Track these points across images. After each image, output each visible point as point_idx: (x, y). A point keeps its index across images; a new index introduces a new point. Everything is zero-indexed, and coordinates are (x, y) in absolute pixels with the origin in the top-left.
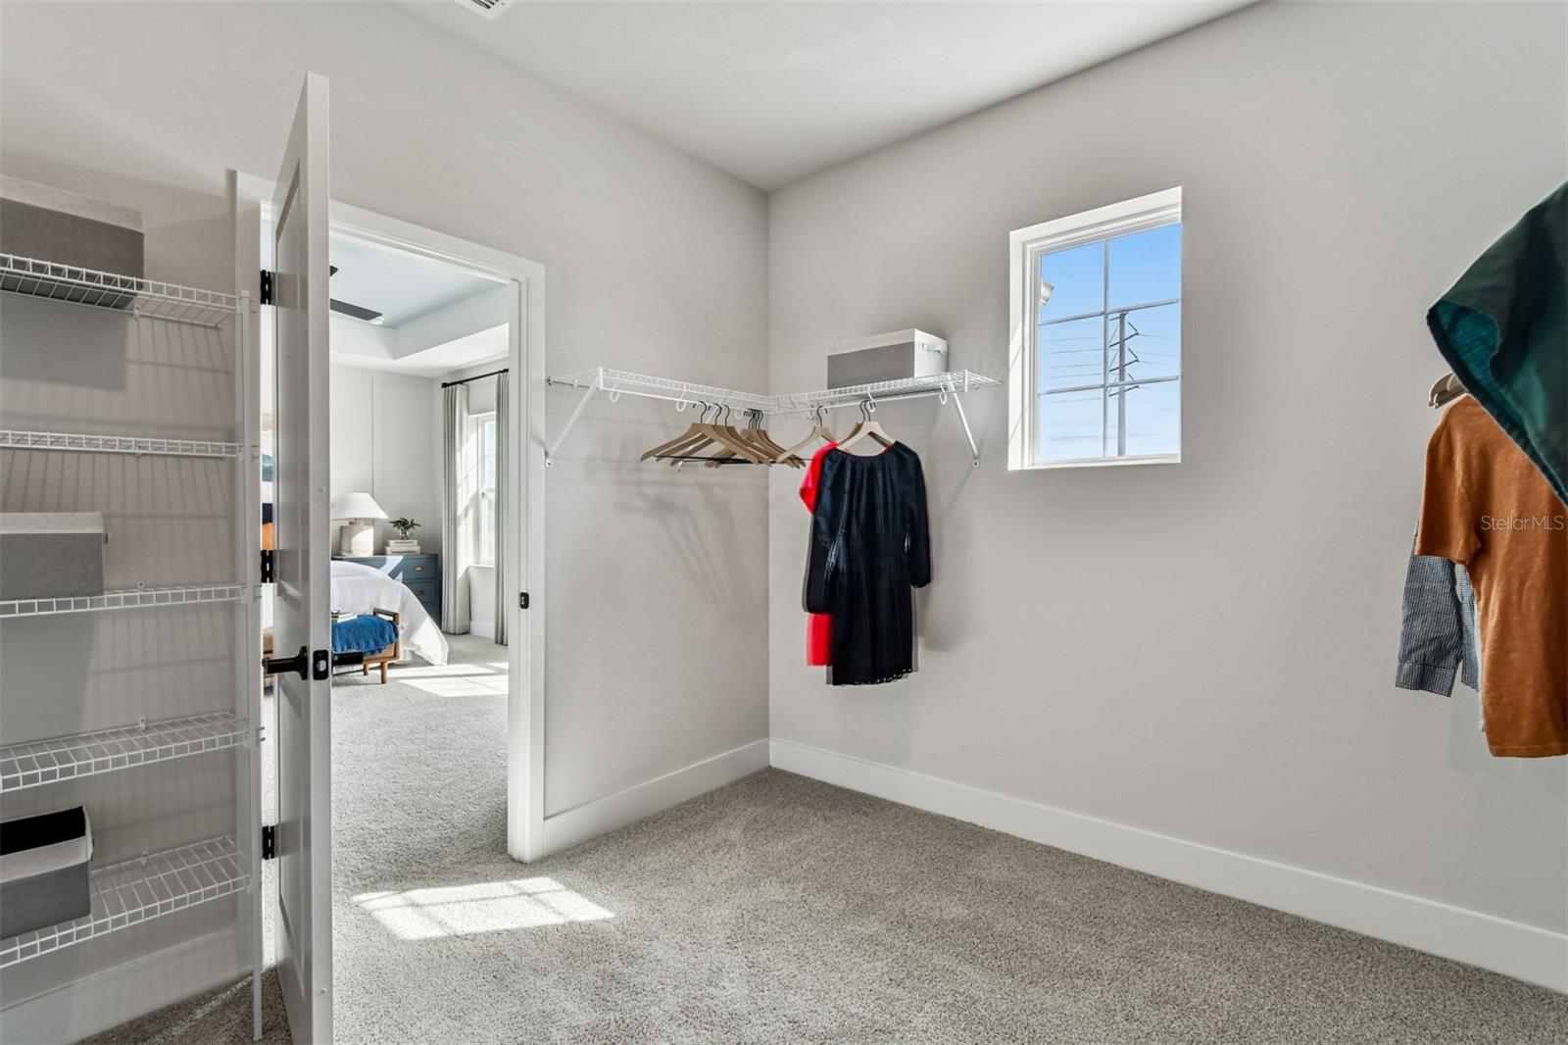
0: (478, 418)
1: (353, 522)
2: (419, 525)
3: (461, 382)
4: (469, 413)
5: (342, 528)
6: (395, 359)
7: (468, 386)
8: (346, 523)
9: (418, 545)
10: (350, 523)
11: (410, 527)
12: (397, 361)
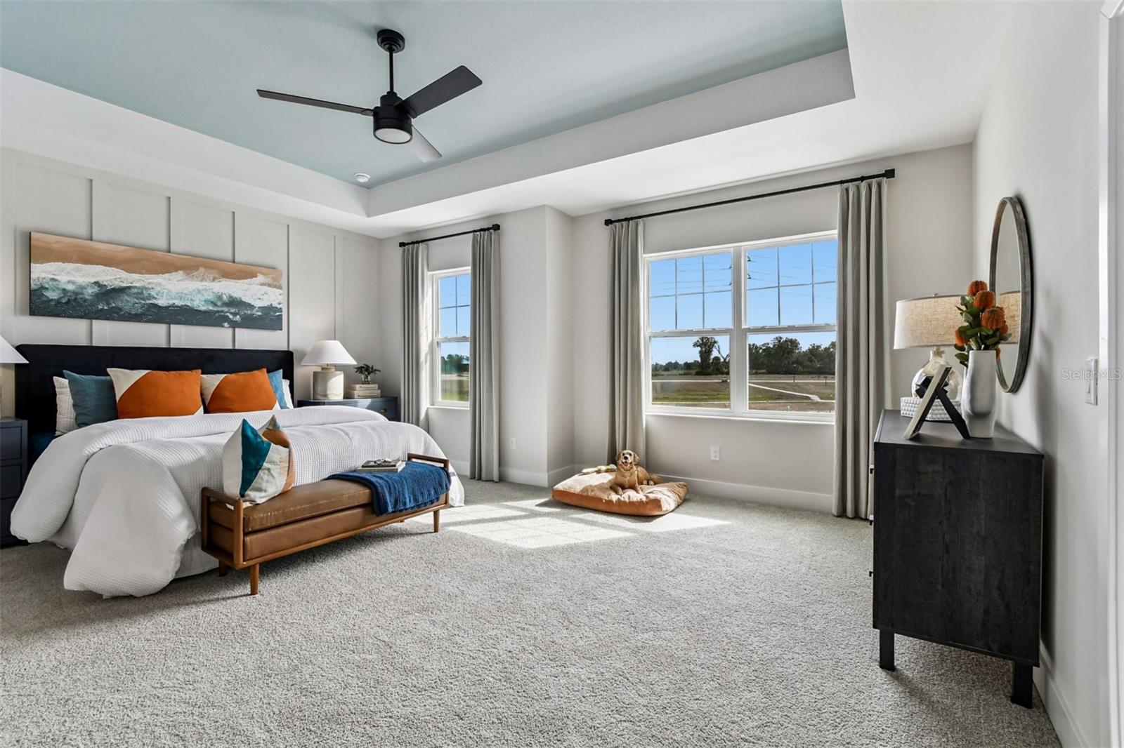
0: (433, 275)
1: (325, 369)
2: (378, 371)
3: (422, 241)
4: (428, 270)
5: (315, 374)
6: (369, 216)
7: (427, 245)
8: (319, 370)
9: (379, 389)
10: (323, 369)
11: (372, 372)
12: (370, 218)
